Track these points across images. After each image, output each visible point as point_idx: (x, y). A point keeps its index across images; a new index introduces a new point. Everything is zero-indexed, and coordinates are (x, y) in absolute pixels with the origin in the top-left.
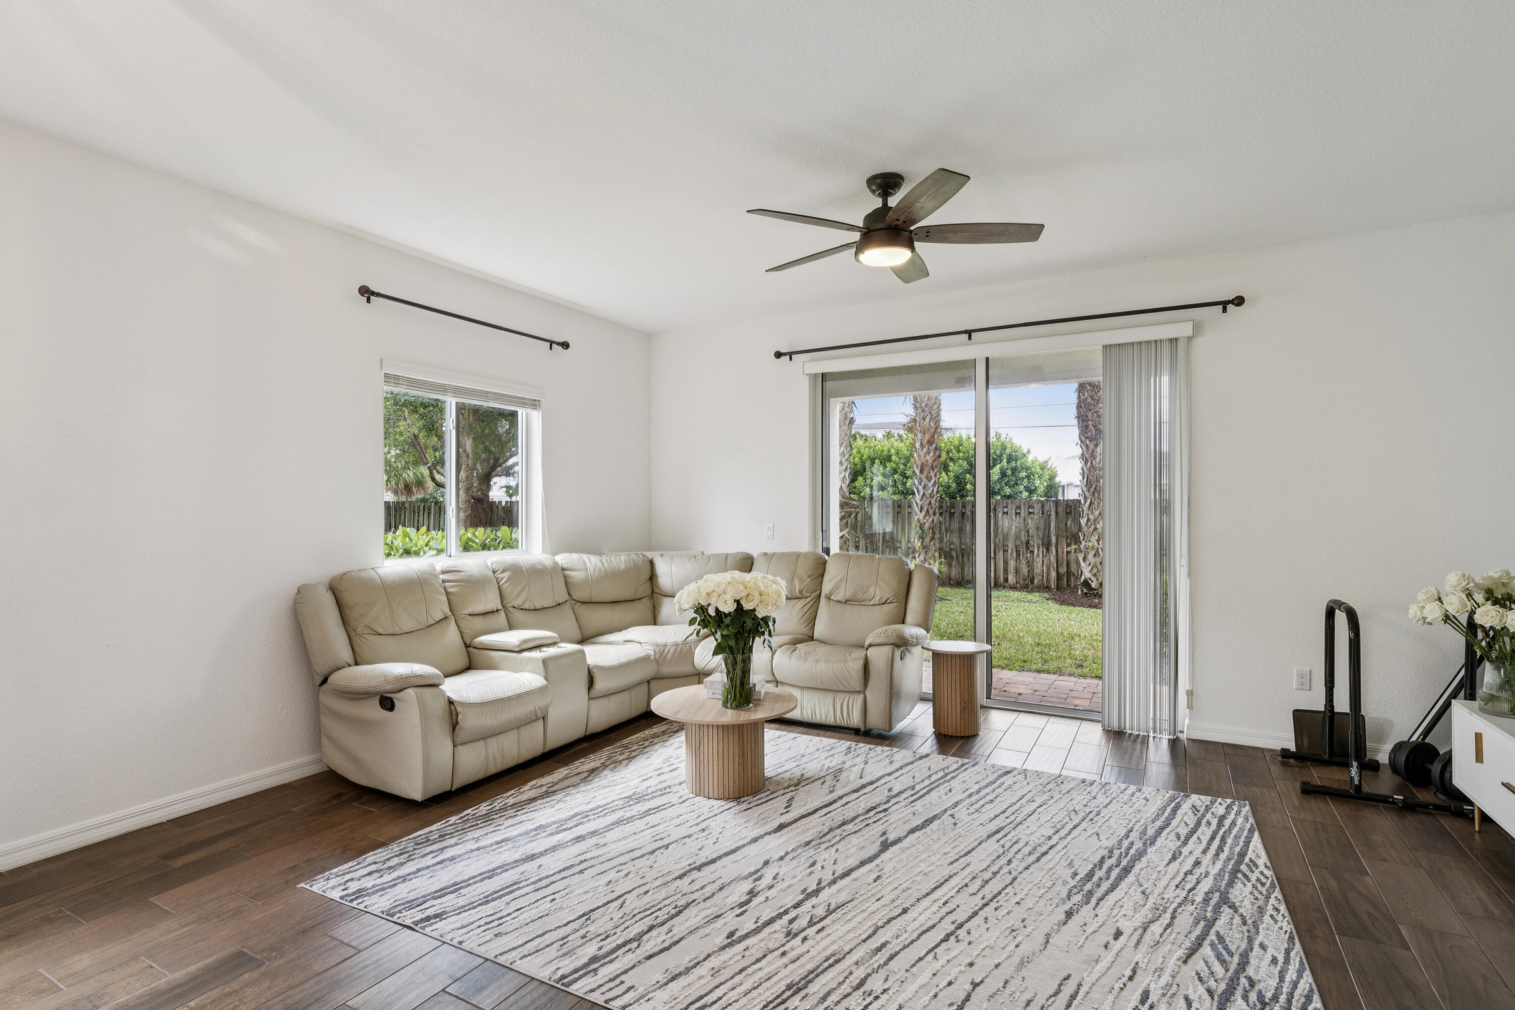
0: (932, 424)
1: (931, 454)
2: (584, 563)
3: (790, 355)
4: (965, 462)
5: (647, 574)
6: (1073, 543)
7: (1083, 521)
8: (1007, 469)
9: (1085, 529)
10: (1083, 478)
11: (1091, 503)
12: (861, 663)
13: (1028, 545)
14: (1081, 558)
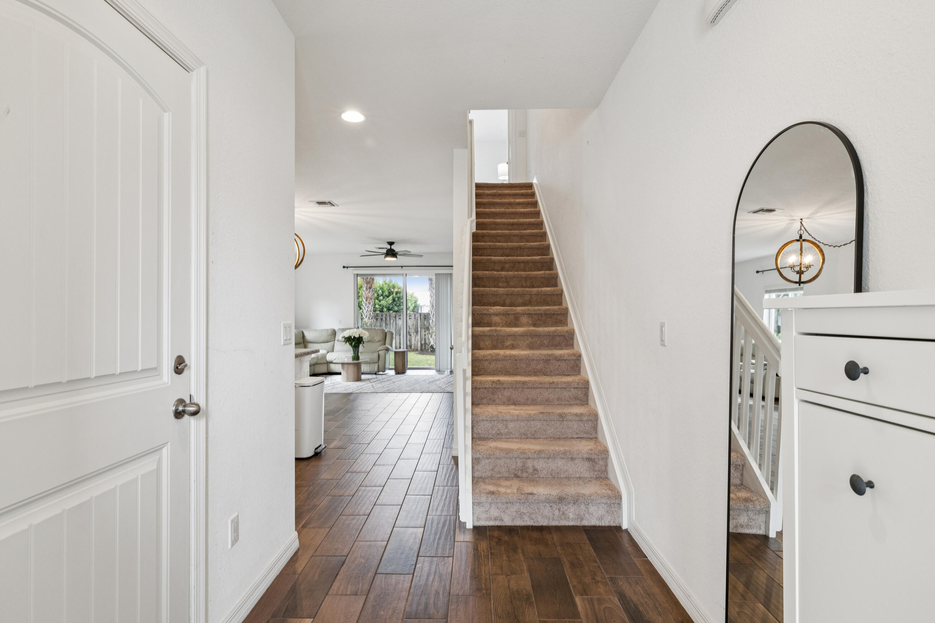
3: (347, 267)
5: (302, 336)
6: (427, 331)
7: (431, 322)
8: (395, 298)
9: (431, 325)
10: (431, 304)
11: (434, 314)
12: (378, 354)
13: (409, 332)
14: (430, 337)
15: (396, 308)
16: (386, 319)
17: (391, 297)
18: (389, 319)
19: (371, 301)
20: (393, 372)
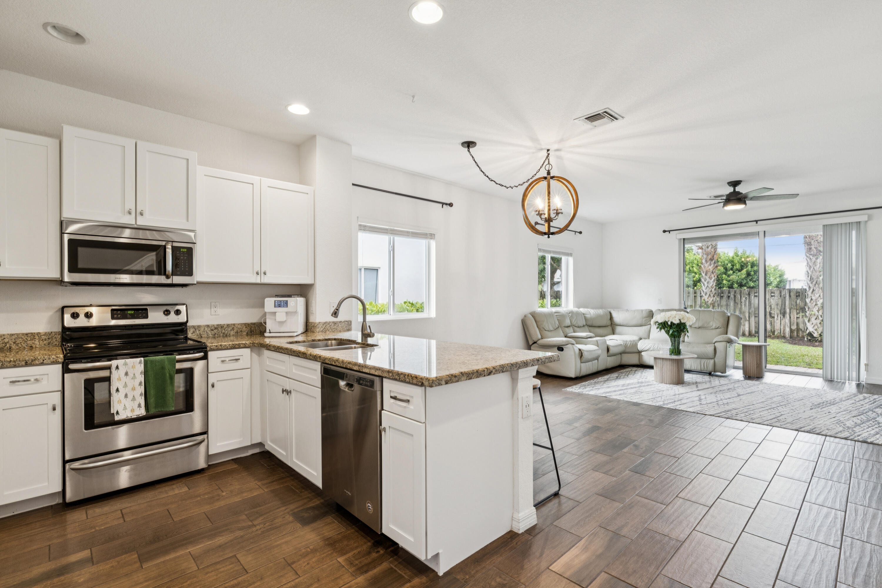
0: (712, 250)
1: (712, 266)
2: (590, 312)
3: (669, 231)
4: (722, 268)
5: (609, 317)
6: (801, 312)
7: (808, 300)
8: (751, 271)
9: (809, 304)
10: (808, 277)
11: (813, 290)
12: (713, 348)
13: (770, 313)
14: (806, 321)
15: (752, 284)
16: (735, 296)
17: (744, 271)
18: (739, 297)
19: (712, 276)
20: (738, 375)
